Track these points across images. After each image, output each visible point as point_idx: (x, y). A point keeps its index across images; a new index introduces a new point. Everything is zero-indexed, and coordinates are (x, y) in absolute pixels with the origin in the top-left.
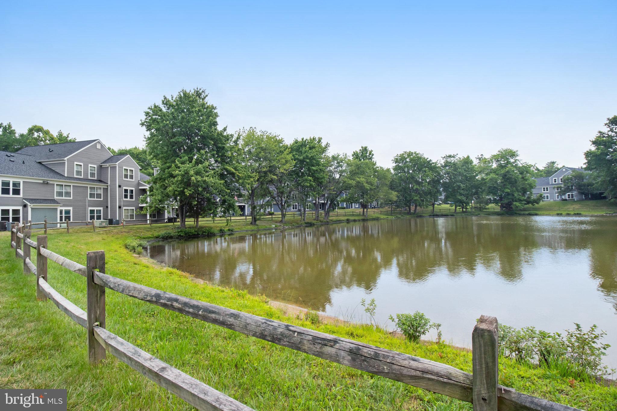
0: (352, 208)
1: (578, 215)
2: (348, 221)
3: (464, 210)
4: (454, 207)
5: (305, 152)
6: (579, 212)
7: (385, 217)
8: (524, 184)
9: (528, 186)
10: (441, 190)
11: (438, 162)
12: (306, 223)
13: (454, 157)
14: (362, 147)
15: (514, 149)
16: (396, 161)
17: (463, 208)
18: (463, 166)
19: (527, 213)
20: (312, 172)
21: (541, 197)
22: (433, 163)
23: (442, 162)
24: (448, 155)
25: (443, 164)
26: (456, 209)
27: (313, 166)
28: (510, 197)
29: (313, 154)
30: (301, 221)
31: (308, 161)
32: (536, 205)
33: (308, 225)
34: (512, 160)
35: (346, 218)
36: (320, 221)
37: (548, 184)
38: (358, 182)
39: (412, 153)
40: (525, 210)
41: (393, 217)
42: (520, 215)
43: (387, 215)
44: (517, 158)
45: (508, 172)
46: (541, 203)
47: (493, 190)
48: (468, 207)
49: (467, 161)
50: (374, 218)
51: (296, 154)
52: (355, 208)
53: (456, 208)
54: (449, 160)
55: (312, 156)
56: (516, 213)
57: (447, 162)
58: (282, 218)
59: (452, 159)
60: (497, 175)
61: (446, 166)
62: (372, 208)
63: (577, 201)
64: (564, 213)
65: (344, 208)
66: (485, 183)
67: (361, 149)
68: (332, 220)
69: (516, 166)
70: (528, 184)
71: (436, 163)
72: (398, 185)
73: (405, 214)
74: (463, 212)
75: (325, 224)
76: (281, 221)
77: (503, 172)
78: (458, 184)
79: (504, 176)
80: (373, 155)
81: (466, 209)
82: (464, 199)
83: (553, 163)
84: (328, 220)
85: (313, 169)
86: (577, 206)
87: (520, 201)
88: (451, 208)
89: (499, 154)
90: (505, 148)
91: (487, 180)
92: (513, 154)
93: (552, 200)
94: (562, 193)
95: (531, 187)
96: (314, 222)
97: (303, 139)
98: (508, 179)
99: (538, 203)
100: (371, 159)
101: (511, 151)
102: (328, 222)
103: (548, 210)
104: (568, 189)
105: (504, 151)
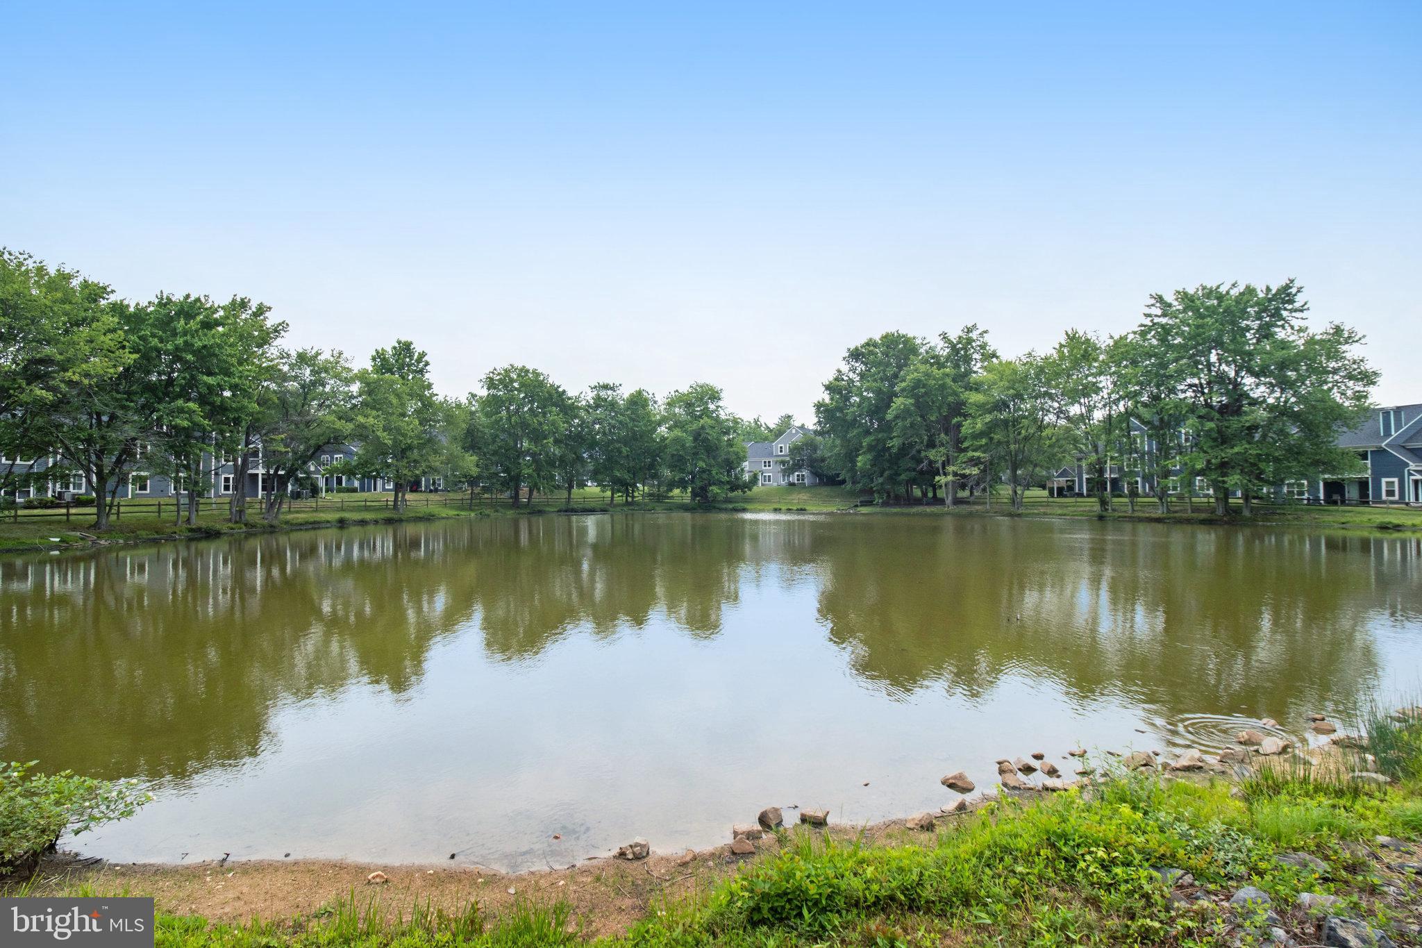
0: (375, 489)
1: (802, 511)
2: (342, 523)
3: (630, 499)
4: (609, 493)
5: (185, 333)
6: (803, 507)
7: (452, 513)
8: (729, 453)
9: (734, 457)
10: (585, 455)
11: (582, 396)
12: (191, 530)
13: (612, 389)
14: (399, 342)
15: (717, 385)
16: (491, 383)
17: (627, 496)
18: (628, 409)
19: (731, 506)
20: (204, 390)
21: (754, 480)
22: (569, 398)
23: (590, 396)
24: (601, 384)
25: (592, 402)
26: (612, 497)
27: (210, 374)
28: (705, 476)
29: (212, 341)
30: (175, 524)
31: (190, 357)
32: (748, 493)
33: (197, 535)
34: (712, 407)
35: (337, 516)
36: (246, 525)
37: (771, 454)
38: (362, 426)
39: (528, 371)
40: (728, 500)
41: (473, 514)
42: (721, 510)
43: (462, 508)
44: (720, 403)
45: (703, 427)
46: (755, 489)
47: (678, 462)
48: (636, 494)
49: (638, 401)
50: (421, 515)
51: (153, 335)
52: (384, 489)
53: (613, 494)
54: (603, 394)
55: (205, 347)
56: (714, 507)
57: (598, 397)
58: (98, 515)
59: (610, 392)
60: (686, 431)
61: (597, 406)
62: (431, 491)
63: (809, 487)
64: (784, 508)
65: (355, 490)
66: (666, 447)
67: (397, 345)
68: (287, 523)
69: (717, 419)
70: (734, 452)
71: (577, 398)
72: (490, 440)
73: (505, 506)
74: (627, 503)
75: (264, 533)
76: (96, 526)
77: (695, 426)
78: (618, 445)
79: (697, 436)
80: (427, 364)
81: (633, 497)
82: (627, 476)
83: (789, 417)
84: (275, 522)
85: (205, 383)
86: (804, 496)
87: (720, 483)
88: (602, 494)
89: (691, 393)
90: (701, 382)
91: (667, 441)
92: (715, 396)
93: (775, 484)
94: (788, 472)
95: (741, 459)
96: (224, 527)
97: (188, 296)
98: (703, 441)
99: (750, 490)
100: (421, 371)
101: (712, 389)
102: (272, 526)
103: (762, 502)
104: (797, 466)
105: (701, 387)
